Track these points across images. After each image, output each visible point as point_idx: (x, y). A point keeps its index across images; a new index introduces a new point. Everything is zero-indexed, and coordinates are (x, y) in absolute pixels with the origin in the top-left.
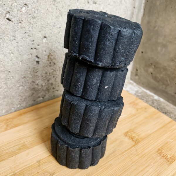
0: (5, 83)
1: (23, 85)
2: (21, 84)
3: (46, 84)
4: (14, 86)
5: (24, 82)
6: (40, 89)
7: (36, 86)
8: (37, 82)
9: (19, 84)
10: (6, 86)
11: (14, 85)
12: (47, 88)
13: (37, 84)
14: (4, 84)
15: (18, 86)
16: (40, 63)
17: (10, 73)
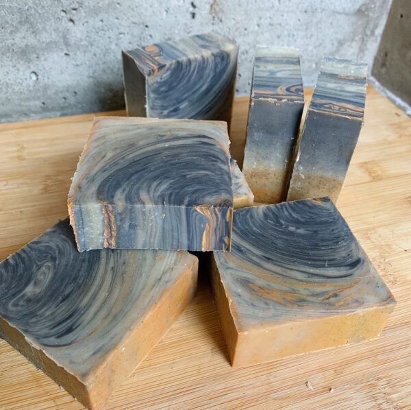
16: (197, 16)
17: (146, 29)
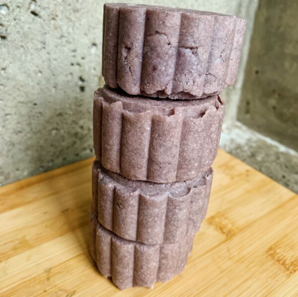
1: (59, 127)
2: (55, 126)
6: (86, 134)
7: (79, 130)
8: (82, 123)
9: (52, 125)
10: (30, 130)
13: (82, 127)
15: (51, 128)
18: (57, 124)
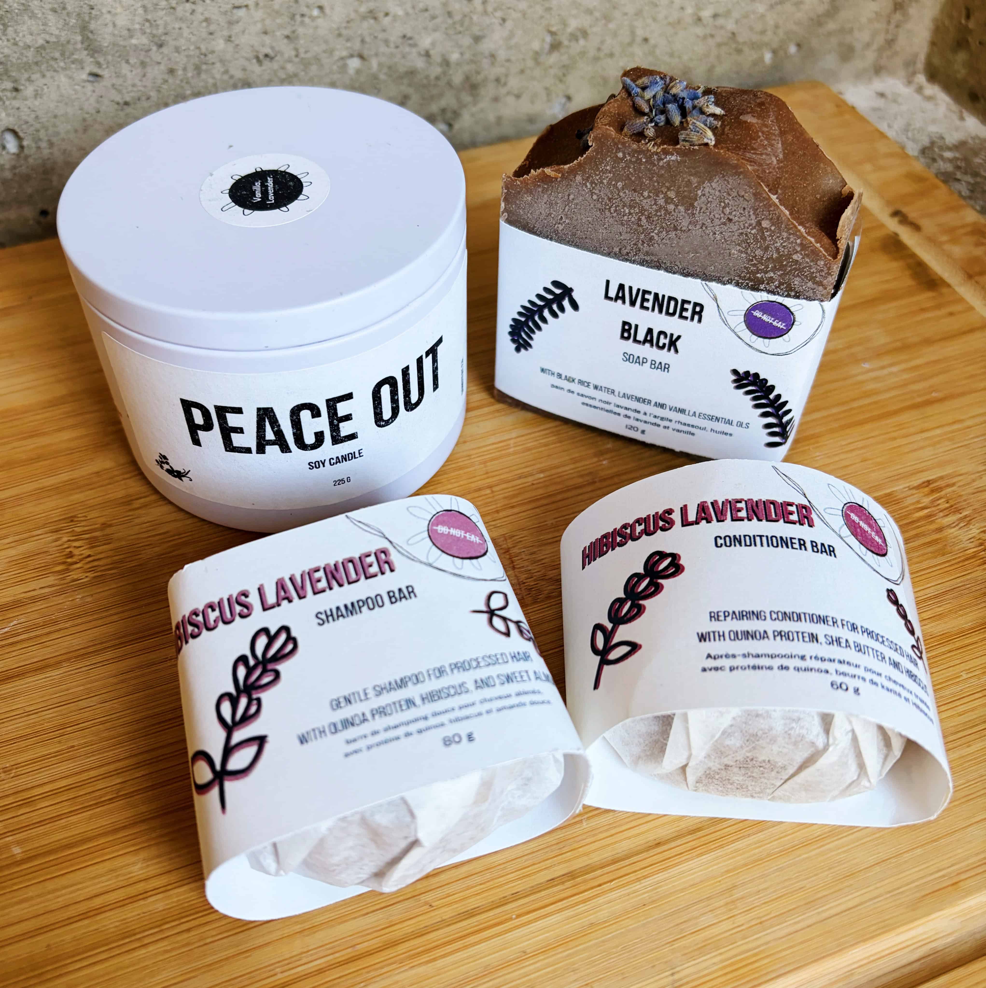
0: (288, 37)
1: (366, 53)
2: (357, 45)
3: (467, 56)
4: (325, 52)
5: (368, 39)
6: (437, 78)
7: (420, 64)
8: (426, 42)
9: (349, 44)
10: (293, 53)
11: (324, 47)
12: (467, 78)
13: (427, 54)
14: (286, 41)
15: (344, 53)
18: (363, 41)
